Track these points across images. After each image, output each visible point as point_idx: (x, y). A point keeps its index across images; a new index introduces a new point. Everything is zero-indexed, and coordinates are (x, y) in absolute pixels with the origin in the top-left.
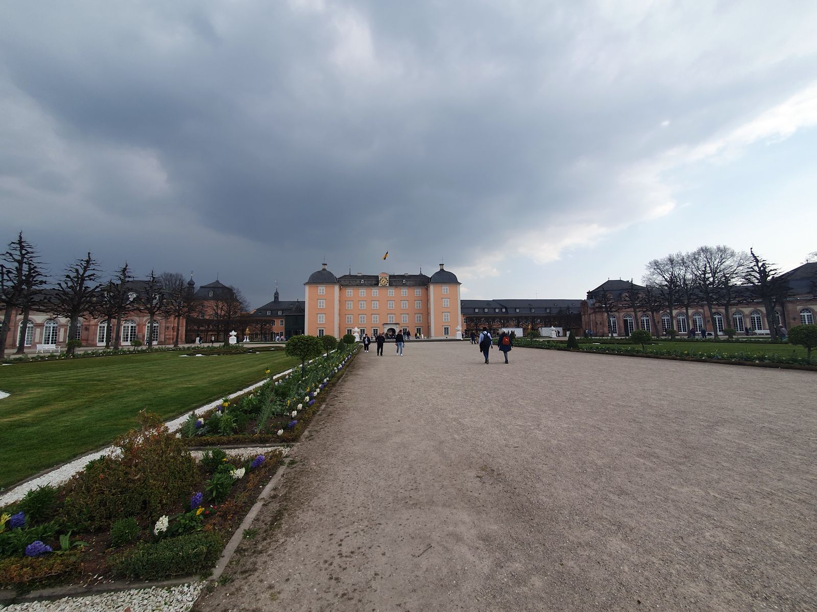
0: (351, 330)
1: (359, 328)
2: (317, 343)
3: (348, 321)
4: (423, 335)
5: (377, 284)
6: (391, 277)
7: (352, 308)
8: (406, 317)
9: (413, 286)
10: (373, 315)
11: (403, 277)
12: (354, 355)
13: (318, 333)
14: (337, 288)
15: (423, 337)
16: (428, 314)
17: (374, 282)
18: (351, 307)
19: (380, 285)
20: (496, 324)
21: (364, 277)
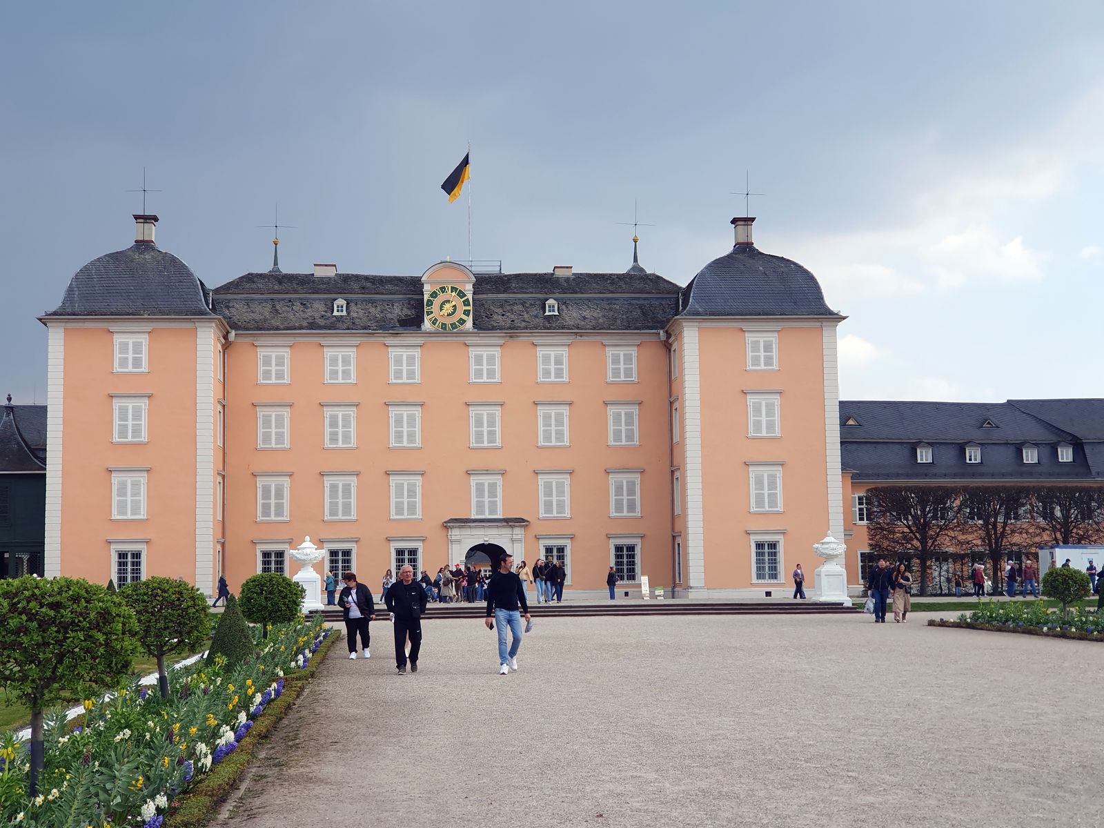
0: (280, 554)
1: (320, 543)
2: (105, 617)
3: (266, 507)
4: (644, 580)
5: (413, 322)
6: (484, 283)
7: (287, 445)
8: (560, 486)
9: (597, 328)
10: (394, 480)
11: (545, 283)
12: (297, 682)
13: (114, 568)
14: (207, 338)
15: (645, 589)
16: (673, 471)
17: (399, 311)
18: (280, 436)
19: (427, 325)
20: (1024, 523)
21: (345, 284)
